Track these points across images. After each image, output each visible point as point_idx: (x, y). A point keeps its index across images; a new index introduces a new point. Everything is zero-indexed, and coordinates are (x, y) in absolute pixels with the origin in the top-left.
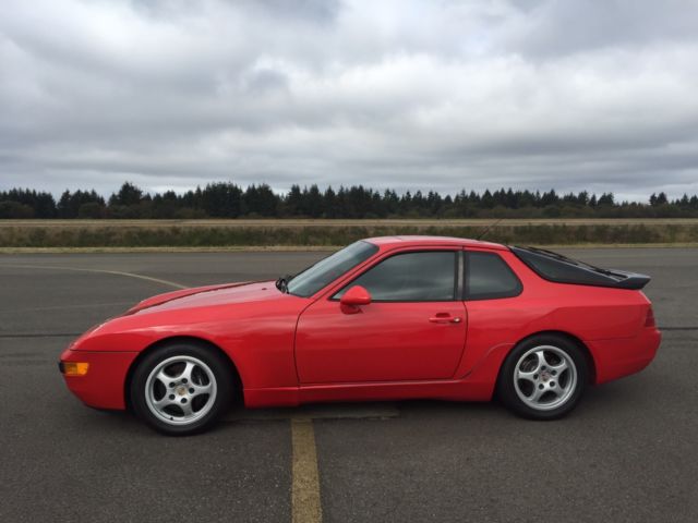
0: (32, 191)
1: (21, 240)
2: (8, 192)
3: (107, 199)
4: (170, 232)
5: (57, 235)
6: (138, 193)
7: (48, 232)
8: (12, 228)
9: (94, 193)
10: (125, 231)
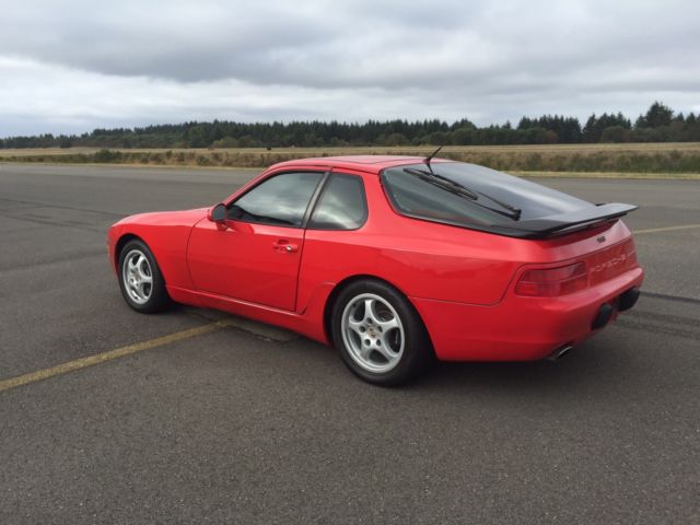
0: (559, 117)
1: (519, 164)
2: (538, 119)
3: (633, 122)
4: (669, 157)
5: (551, 160)
6: (668, 113)
7: (543, 157)
8: (513, 153)
9: (620, 116)
10: (619, 155)
